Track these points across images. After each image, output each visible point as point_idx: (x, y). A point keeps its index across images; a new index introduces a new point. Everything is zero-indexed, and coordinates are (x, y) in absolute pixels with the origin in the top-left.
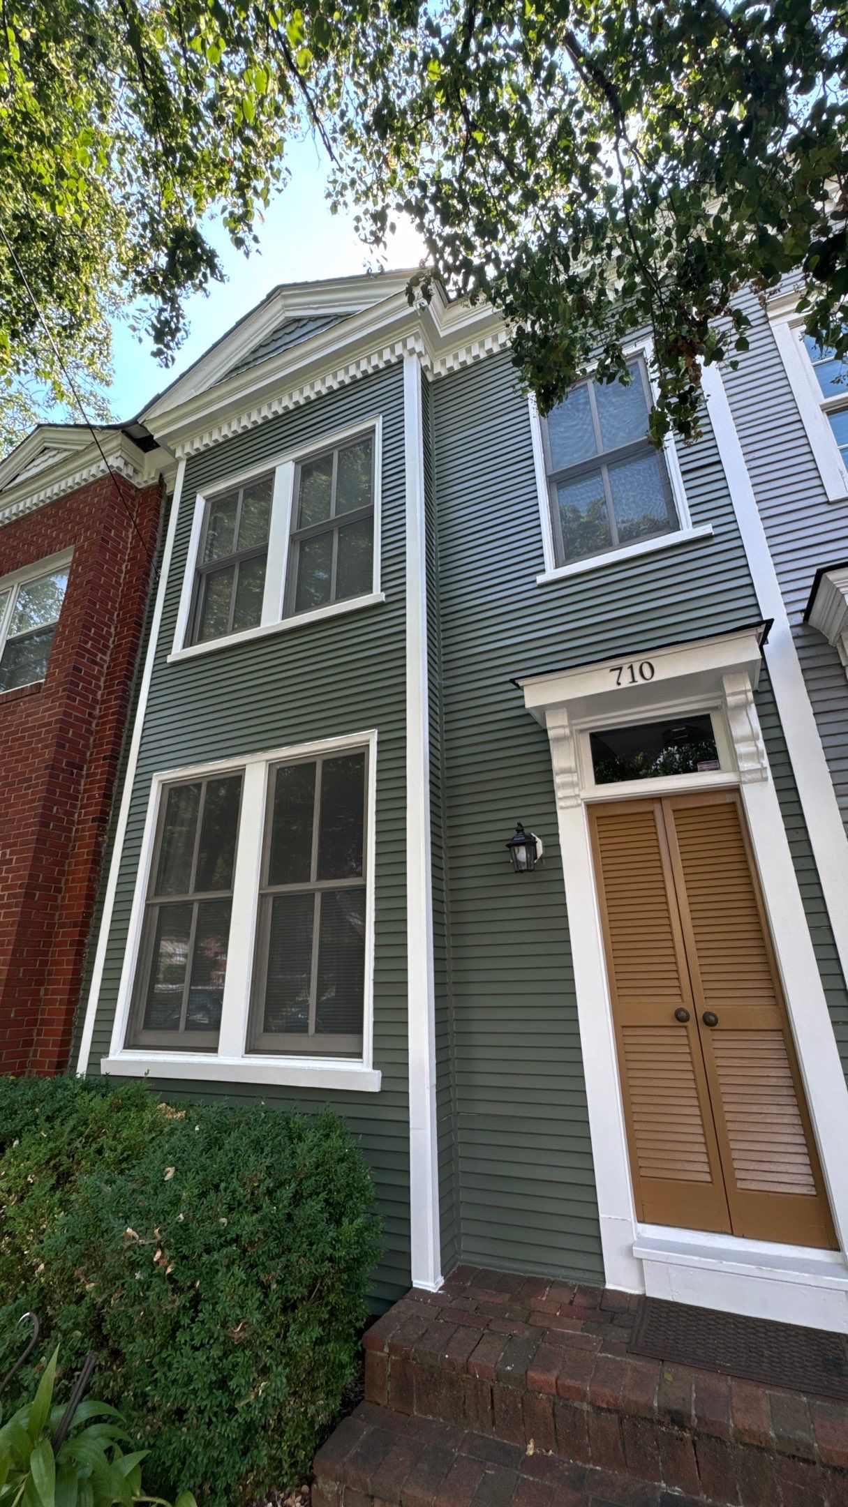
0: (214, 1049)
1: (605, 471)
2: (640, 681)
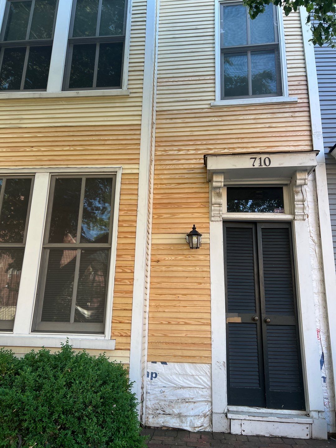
2: (264, 166)
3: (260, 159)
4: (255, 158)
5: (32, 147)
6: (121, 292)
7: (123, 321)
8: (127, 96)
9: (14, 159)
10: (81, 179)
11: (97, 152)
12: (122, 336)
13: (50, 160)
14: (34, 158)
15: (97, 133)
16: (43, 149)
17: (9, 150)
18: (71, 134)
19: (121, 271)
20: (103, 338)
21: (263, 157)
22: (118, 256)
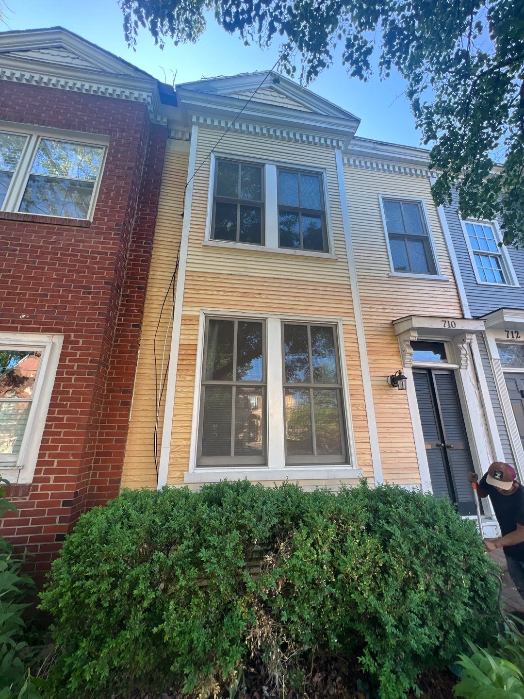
0: (265, 464)
1: (406, 240)
2: (452, 328)
3: (449, 322)
4: (445, 321)
5: (261, 294)
6: (360, 427)
7: (364, 452)
8: (336, 260)
9: (245, 303)
10: (306, 326)
11: (319, 304)
12: (365, 465)
13: (278, 308)
14: (263, 305)
15: (316, 288)
16: (271, 297)
17: (239, 295)
18: (294, 286)
19: (355, 409)
20: (351, 468)
21: (451, 320)
22: (351, 395)
